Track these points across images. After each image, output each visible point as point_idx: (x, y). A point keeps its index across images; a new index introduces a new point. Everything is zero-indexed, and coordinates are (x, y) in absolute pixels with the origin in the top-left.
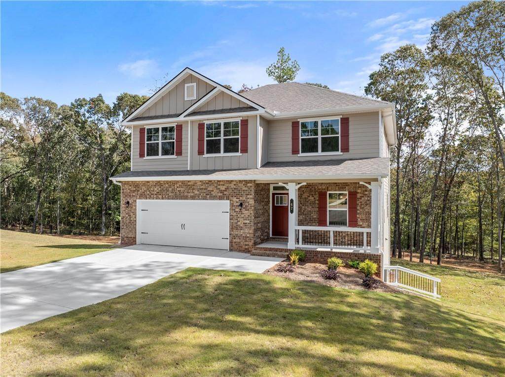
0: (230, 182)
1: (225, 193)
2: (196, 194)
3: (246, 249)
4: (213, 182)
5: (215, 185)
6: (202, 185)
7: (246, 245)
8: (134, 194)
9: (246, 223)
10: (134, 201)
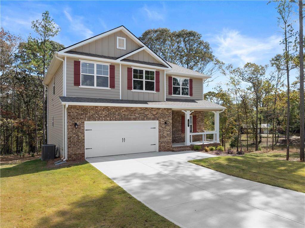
0: (159, 109)
1: (156, 116)
2: (137, 117)
3: (168, 149)
4: (148, 109)
5: (150, 111)
6: (141, 111)
7: (168, 147)
8: (82, 117)
9: (168, 134)
10: (82, 123)
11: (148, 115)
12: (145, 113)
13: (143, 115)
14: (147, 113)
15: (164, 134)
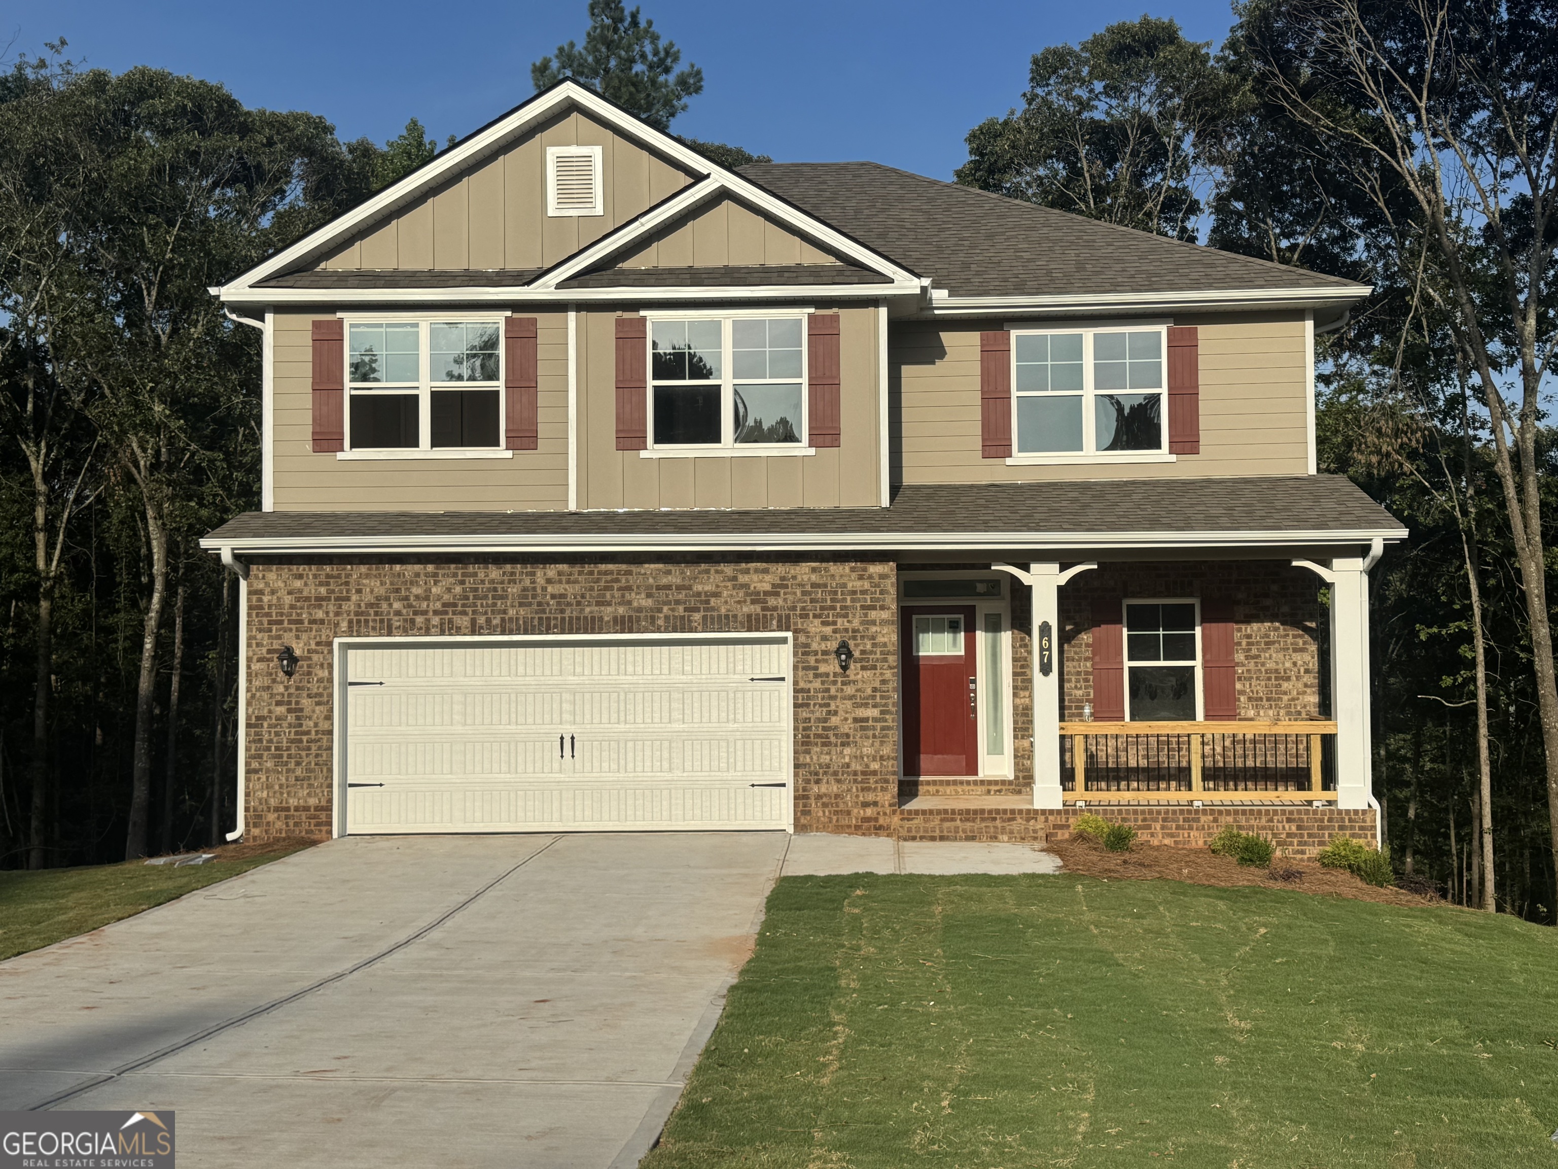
1: (772, 602)
2: (639, 610)
3: (866, 820)
4: (717, 557)
5: (729, 570)
7: (865, 805)
8: (320, 614)
9: (866, 720)
10: (318, 644)
11: (716, 595)
12: (698, 588)
13: (681, 597)
14: (708, 588)
15: (834, 721)
